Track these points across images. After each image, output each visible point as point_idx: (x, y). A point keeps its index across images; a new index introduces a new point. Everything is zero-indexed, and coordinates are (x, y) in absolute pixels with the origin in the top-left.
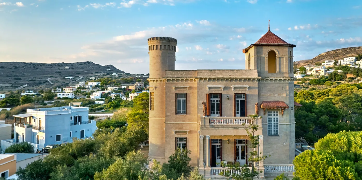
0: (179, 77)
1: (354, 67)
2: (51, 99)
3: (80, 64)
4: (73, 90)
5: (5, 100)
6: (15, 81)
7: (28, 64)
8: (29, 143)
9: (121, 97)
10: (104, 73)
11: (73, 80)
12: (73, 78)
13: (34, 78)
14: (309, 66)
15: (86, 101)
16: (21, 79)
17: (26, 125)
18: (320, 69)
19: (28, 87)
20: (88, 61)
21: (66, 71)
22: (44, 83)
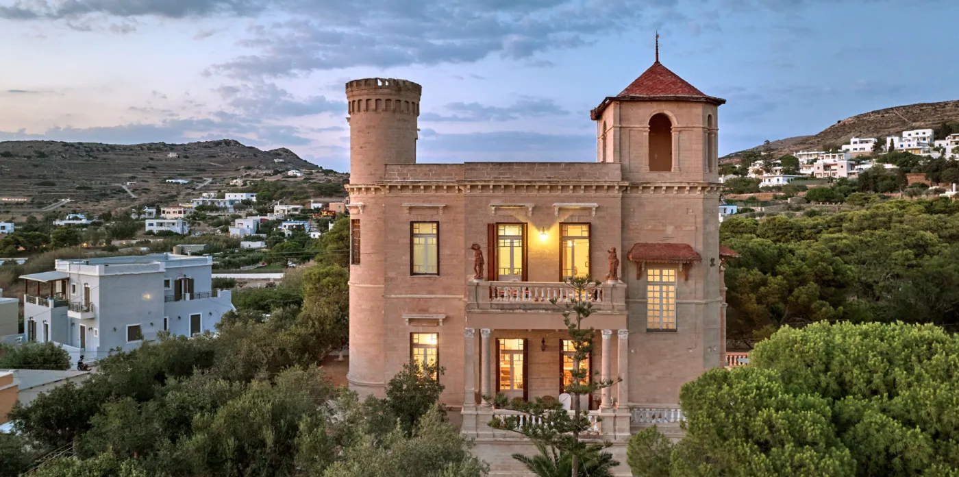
0: (420, 182)
1: (929, 156)
2: (128, 235)
3: (206, 147)
4: (185, 212)
5: (13, 238)
6: (41, 190)
7: (72, 145)
8: (56, 344)
9: (307, 231)
10: (267, 168)
11: (186, 188)
12: (186, 182)
13: (88, 182)
14: (806, 153)
15: (219, 240)
16: (56, 183)
17: (53, 301)
18: (835, 161)
19: (73, 205)
20: (226, 139)
21: (170, 165)
22: (114, 195)
